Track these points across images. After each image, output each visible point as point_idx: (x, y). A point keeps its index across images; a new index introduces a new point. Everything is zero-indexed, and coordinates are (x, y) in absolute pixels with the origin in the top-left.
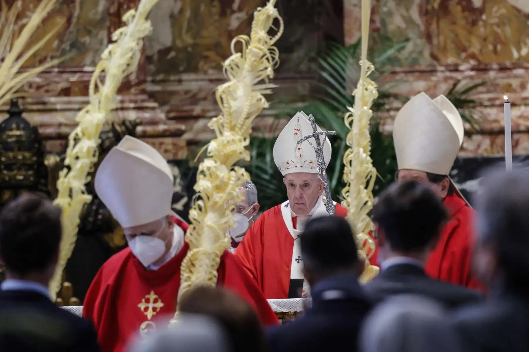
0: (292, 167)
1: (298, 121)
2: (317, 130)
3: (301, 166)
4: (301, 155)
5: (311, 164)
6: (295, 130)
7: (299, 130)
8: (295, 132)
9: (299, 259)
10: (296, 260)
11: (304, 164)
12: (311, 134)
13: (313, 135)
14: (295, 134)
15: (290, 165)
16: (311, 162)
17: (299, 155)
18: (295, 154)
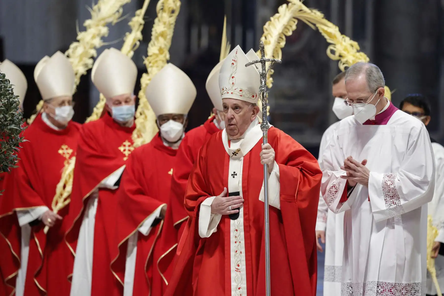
0: (225, 93)
1: (236, 53)
2: (264, 57)
3: (232, 93)
4: (233, 83)
5: (241, 92)
6: (232, 61)
7: (236, 61)
8: (233, 62)
9: (234, 175)
10: (232, 175)
11: (234, 91)
12: (259, 60)
13: (261, 60)
14: (232, 64)
15: (224, 91)
16: (241, 91)
17: (232, 83)
18: (229, 82)
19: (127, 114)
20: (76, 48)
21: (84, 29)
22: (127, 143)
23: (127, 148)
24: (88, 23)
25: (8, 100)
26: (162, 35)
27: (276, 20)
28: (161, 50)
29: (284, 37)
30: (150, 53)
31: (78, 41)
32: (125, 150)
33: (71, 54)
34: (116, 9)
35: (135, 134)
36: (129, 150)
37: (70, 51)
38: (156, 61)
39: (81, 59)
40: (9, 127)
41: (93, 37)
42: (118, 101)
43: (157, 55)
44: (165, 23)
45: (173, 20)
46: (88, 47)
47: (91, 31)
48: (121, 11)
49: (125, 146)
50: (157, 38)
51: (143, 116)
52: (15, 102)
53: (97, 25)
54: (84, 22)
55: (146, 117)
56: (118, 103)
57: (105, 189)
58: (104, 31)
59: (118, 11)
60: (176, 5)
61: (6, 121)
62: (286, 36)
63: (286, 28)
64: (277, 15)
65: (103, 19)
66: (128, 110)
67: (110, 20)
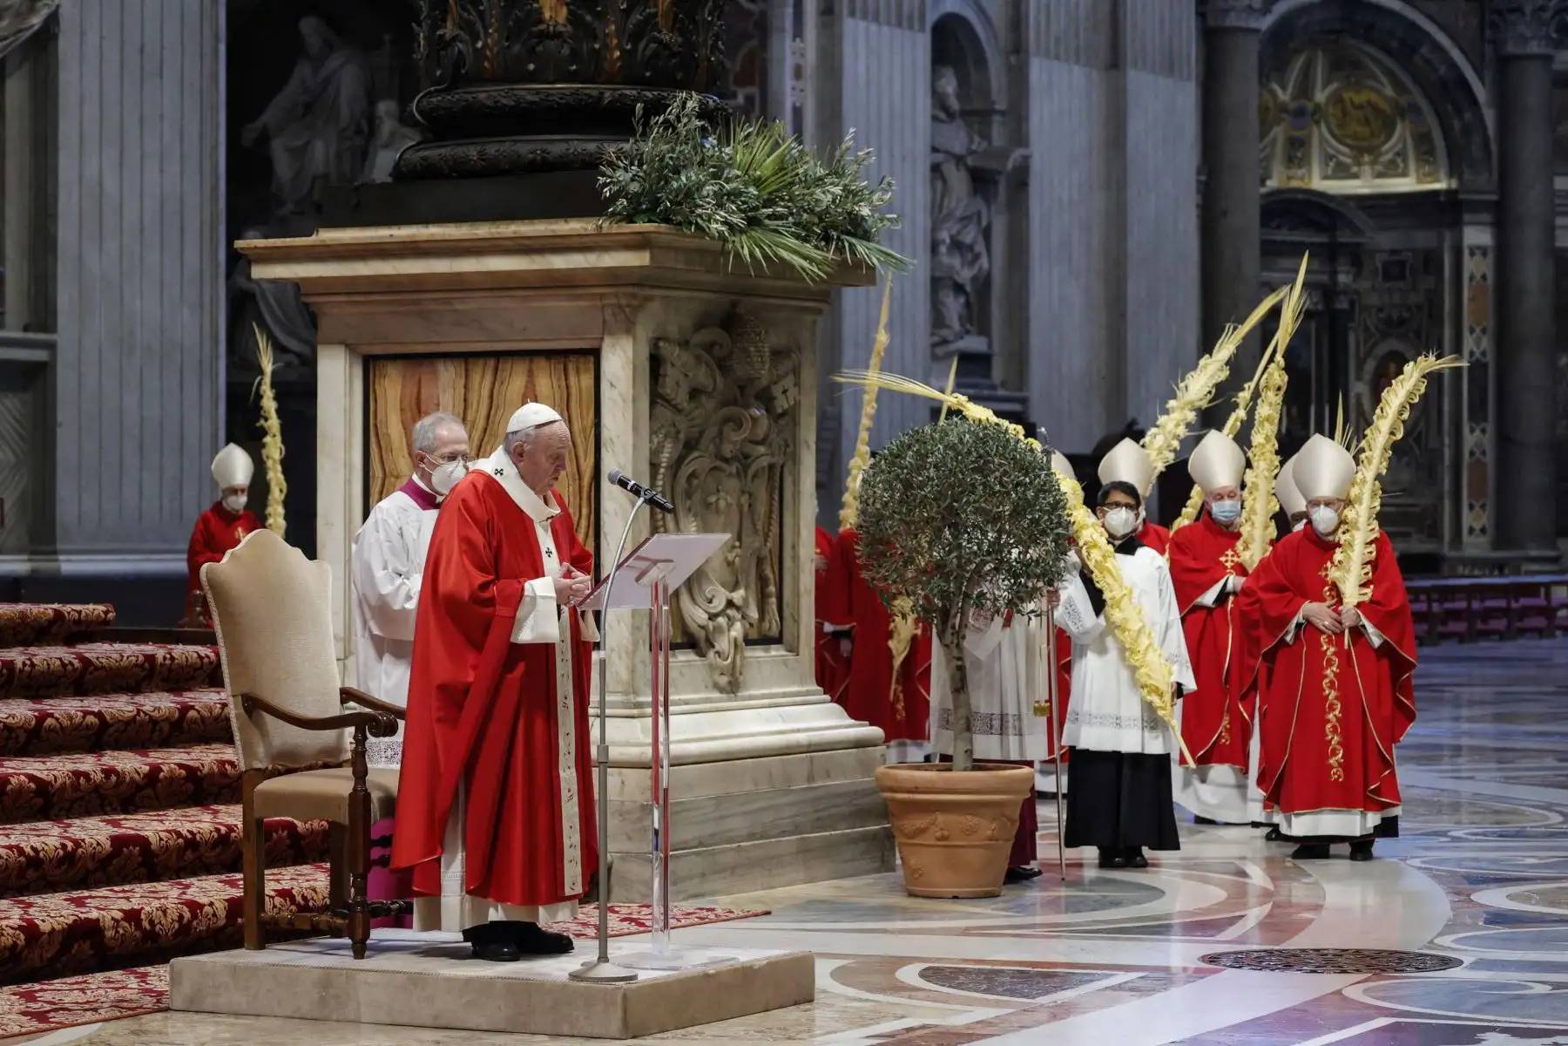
19: (1231, 512)
20: (1155, 436)
21: (1166, 412)
22: (1230, 552)
23: (1230, 558)
24: (1172, 403)
25: (1054, 497)
26: (1268, 419)
27: (1399, 384)
28: (1267, 438)
29: (1408, 407)
30: (1254, 444)
31: (1157, 426)
32: (1227, 561)
33: (1147, 444)
34: (1208, 389)
35: (1239, 545)
36: (1232, 561)
37: (1147, 439)
38: (1263, 454)
39: (1160, 453)
40: (1056, 531)
41: (1177, 425)
42: (1219, 494)
43: (1263, 446)
44: (1270, 404)
45: (1279, 399)
46: (1170, 437)
47: (1175, 416)
48: (1214, 391)
49: (1227, 555)
50: (1261, 424)
51: (1249, 523)
52: (1062, 500)
53: (1183, 409)
54: (1166, 403)
55: (1253, 524)
56: (1220, 497)
57: (1202, 607)
58: (1191, 416)
59: (1210, 392)
60: (1283, 380)
61: (1051, 523)
62: (1410, 404)
63: (1411, 394)
64: (1401, 377)
65: (1191, 403)
66: (1233, 506)
67: (1198, 404)
